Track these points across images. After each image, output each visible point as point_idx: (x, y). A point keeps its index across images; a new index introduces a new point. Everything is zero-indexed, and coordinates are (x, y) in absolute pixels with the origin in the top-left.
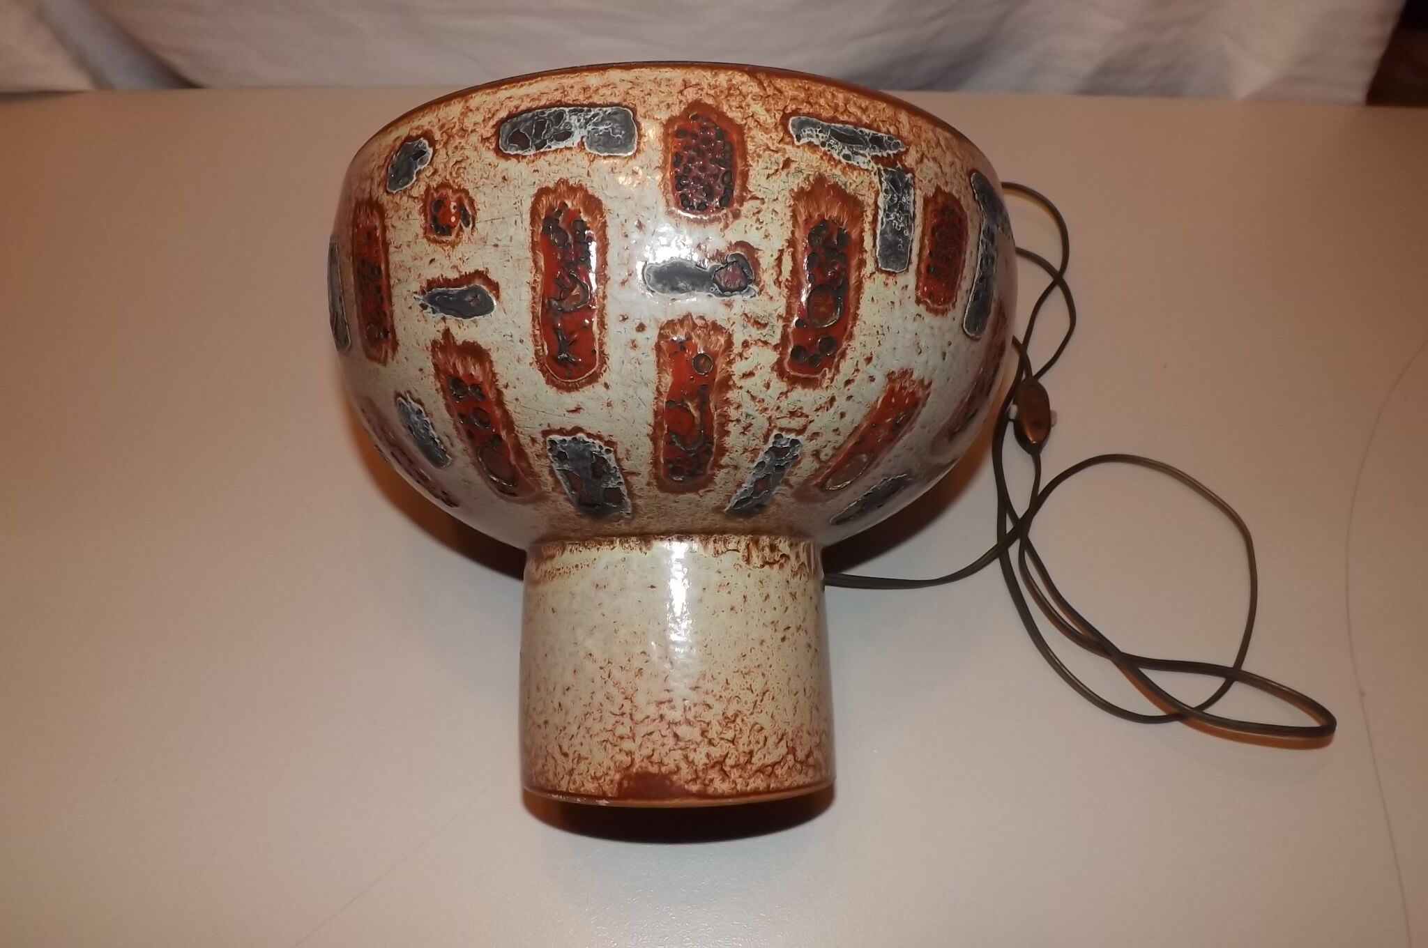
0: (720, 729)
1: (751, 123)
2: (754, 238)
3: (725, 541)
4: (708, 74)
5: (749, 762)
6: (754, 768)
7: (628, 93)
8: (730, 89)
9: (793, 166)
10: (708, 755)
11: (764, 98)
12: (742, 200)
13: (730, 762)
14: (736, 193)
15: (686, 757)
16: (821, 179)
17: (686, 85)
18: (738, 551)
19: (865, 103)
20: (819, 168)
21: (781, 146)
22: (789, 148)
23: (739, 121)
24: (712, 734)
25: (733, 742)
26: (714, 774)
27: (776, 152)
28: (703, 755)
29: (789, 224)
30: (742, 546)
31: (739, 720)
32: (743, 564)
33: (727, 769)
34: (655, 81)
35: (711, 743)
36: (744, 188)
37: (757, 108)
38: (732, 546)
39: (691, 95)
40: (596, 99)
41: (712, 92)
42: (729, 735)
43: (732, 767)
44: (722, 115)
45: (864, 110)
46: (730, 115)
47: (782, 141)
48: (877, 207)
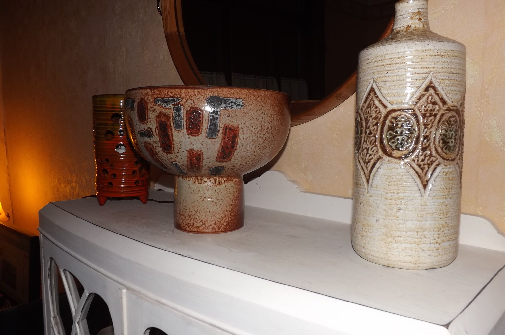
0: (188, 217)
1: (149, 102)
2: (151, 126)
3: (190, 178)
4: (144, 90)
5: (193, 225)
6: (194, 226)
7: (134, 96)
8: (147, 94)
9: (155, 110)
10: (186, 222)
11: (151, 95)
12: (148, 119)
13: (189, 224)
14: (147, 118)
15: (182, 222)
16: (160, 112)
17: (141, 94)
18: (192, 180)
19: (172, 91)
20: (160, 110)
21: (153, 106)
22: (154, 106)
23: (147, 102)
24: (186, 218)
25: (190, 220)
26: (187, 226)
27: (152, 108)
28: (185, 222)
29: (156, 123)
30: (194, 179)
31: (191, 216)
32: (194, 183)
33: (189, 226)
34: (137, 93)
35: (186, 220)
36: (148, 117)
37: (150, 98)
38: (191, 179)
39: (141, 96)
41: (144, 95)
42: (189, 219)
43: (190, 225)
44: (145, 100)
45: (172, 93)
46: (146, 100)
47: (153, 105)
48: (173, 116)
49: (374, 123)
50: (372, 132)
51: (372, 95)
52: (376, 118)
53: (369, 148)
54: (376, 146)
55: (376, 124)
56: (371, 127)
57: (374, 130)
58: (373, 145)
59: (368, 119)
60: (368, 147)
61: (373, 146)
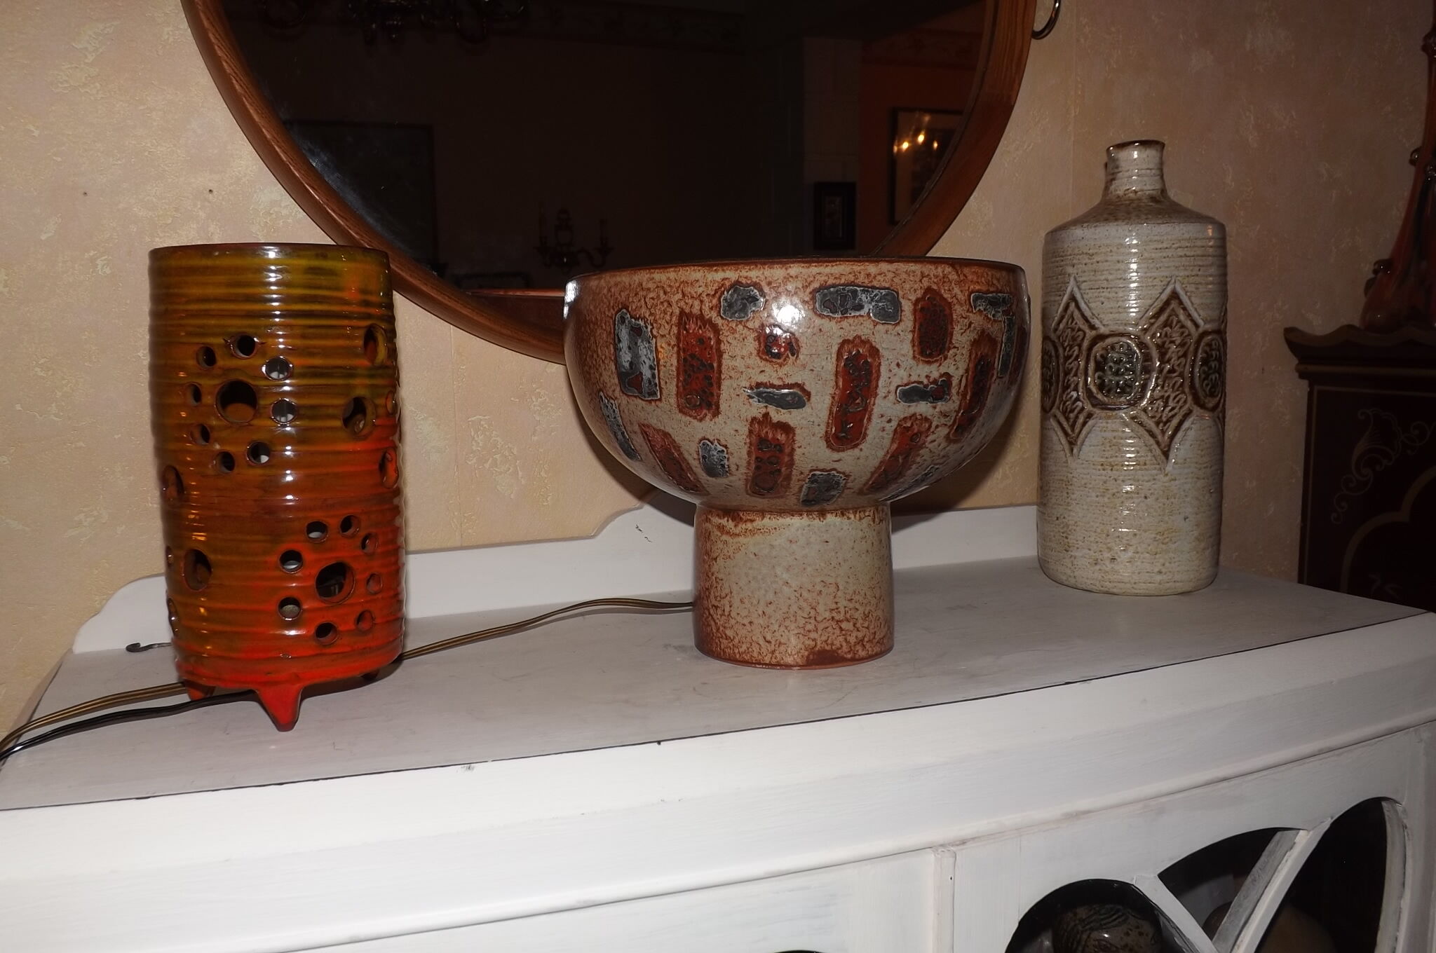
0: (862, 621)
1: (955, 301)
2: (951, 370)
3: (864, 511)
4: (934, 268)
5: (874, 638)
6: (876, 641)
7: (893, 281)
8: (944, 278)
9: (973, 326)
10: (856, 637)
11: (959, 283)
12: (949, 349)
13: (866, 639)
14: (947, 345)
15: (846, 639)
16: (983, 331)
17: (923, 276)
18: (869, 516)
19: (999, 274)
20: (982, 325)
21: (968, 314)
22: (971, 315)
23: (950, 300)
24: (858, 625)
25: (867, 628)
26: (859, 648)
27: (965, 318)
28: (854, 638)
29: (967, 361)
30: (872, 514)
31: (870, 616)
32: (872, 523)
33: (865, 643)
34: (906, 272)
35: (858, 630)
36: (951, 342)
37: (957, 290)
38: (867, 514)
39: (926, 283)
40: (875, 283)
41: (935, 280)
42: (866, 625)
43: (867, 642)
44: (941, 296)
45: (999, 280)
46: (945, 296)
47: (968, 311)
48: (1002, 342)
49: (1180, 354)
50: (1176, 368)
51: (1174, 304)
52: (1182, 345)
53: (1169, 396)
54: (1183, 392)
55: (1185, 355)
56: (1174, 361)
57: (1179, 365)
58: (1178, 390)
59: (1166, 346)
60: (1167, 395)
61: (1177, 393)
